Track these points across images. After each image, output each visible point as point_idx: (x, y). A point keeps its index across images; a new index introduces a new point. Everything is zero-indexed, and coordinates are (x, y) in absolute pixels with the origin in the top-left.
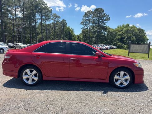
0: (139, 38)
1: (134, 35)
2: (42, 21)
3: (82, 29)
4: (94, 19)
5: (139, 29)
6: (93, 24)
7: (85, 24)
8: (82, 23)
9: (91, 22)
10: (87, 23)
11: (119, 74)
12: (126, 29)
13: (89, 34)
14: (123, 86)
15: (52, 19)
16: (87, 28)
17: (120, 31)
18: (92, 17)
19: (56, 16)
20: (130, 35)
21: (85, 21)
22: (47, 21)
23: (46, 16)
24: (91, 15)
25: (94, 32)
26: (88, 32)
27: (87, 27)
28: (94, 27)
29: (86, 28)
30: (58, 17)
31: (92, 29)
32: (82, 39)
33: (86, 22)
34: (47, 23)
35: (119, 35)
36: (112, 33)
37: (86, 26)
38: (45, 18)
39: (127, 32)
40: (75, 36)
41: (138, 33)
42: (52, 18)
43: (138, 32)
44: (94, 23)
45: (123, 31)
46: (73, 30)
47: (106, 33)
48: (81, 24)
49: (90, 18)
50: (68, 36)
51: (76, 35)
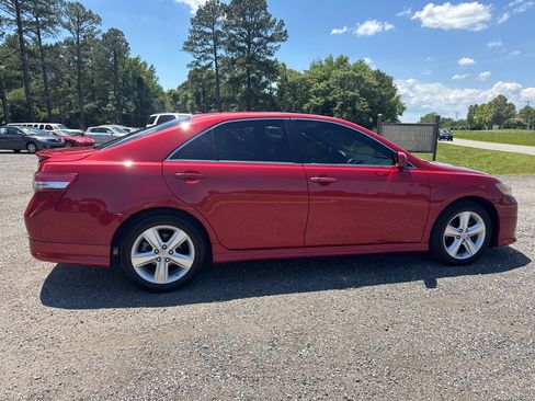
0: (379, 103)
1: (363, 93)
2: (20, 31)
3: (189, 69)
4: (231, 31)
5: (379, 75)
6: (230, 50)
7: (199, 48)
8: (189, 46)
9: (223, 43)
10: (209, 47)
12: (339, 73)
13: (218, 89)
15: (67, 26)
16: (210, 65)
17: (320, 81)
18: (226, 26)
19: (81, 16)
20: (351, 93)
21: (197, 39)
22: (42, 32)
23: (39, 13)
24: (220, 18)
25: (235, 82)
26: (214, 80)
27: (208, 61)
28: (234, 61)
29: (203, 64)
30: (89, 16)
31: (226, 70)
32: (192, 105)
33: (202, 44)
34: (47, 41)
35: (316, 94)
36: (293, 86)
37: (206, 59)
38: (34, 20)
39: (342, 83)
40: (163, 94)
41: (375, 87)
42: (65, 19)
43: (376, 83)
44: (231, 47)
45: (331, 81)
46: (152, 71)
47: (274, 85)
48: (185, 49)
49: (219, 28)
50: (136, 93)
51: (166, 90)
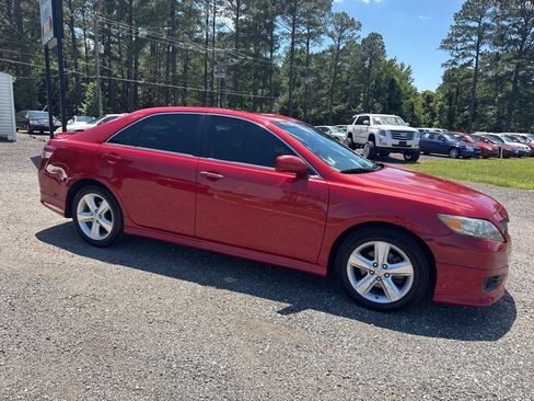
2: (293, 44)
3: (444, 69)
4: (504, 22)
6: (495, 44)
7: (459, 46)
8: (448, 44)
9: (490, 37)
10: (472, 43)
11: (372, 248)
13: (473, 90)
14: (381, 300)
15: (331, 35)
16: (469, 64)
18: (496, 18)
19: (345, 23)
21: (459, 35)
22: (311, 41)
23: (311, 24)
24: (489, 11)
25: (499, 81)
26: (471, 80)
27: (468, 59)
28: (498, 57)
29: (461, 62)
30: (352, 24)
31: (491, 68)
32: (442, 107)
33: (464, 41)
34: (315, 49)
37: (465, 56)
38: (306, 31)
40: (416, 95)
42: (331, 28)
44: (500, 39)
46: (409, 72)
48: (442, 47)
49: (487, 20)
50: (387, 95)
51: (420, 91)
